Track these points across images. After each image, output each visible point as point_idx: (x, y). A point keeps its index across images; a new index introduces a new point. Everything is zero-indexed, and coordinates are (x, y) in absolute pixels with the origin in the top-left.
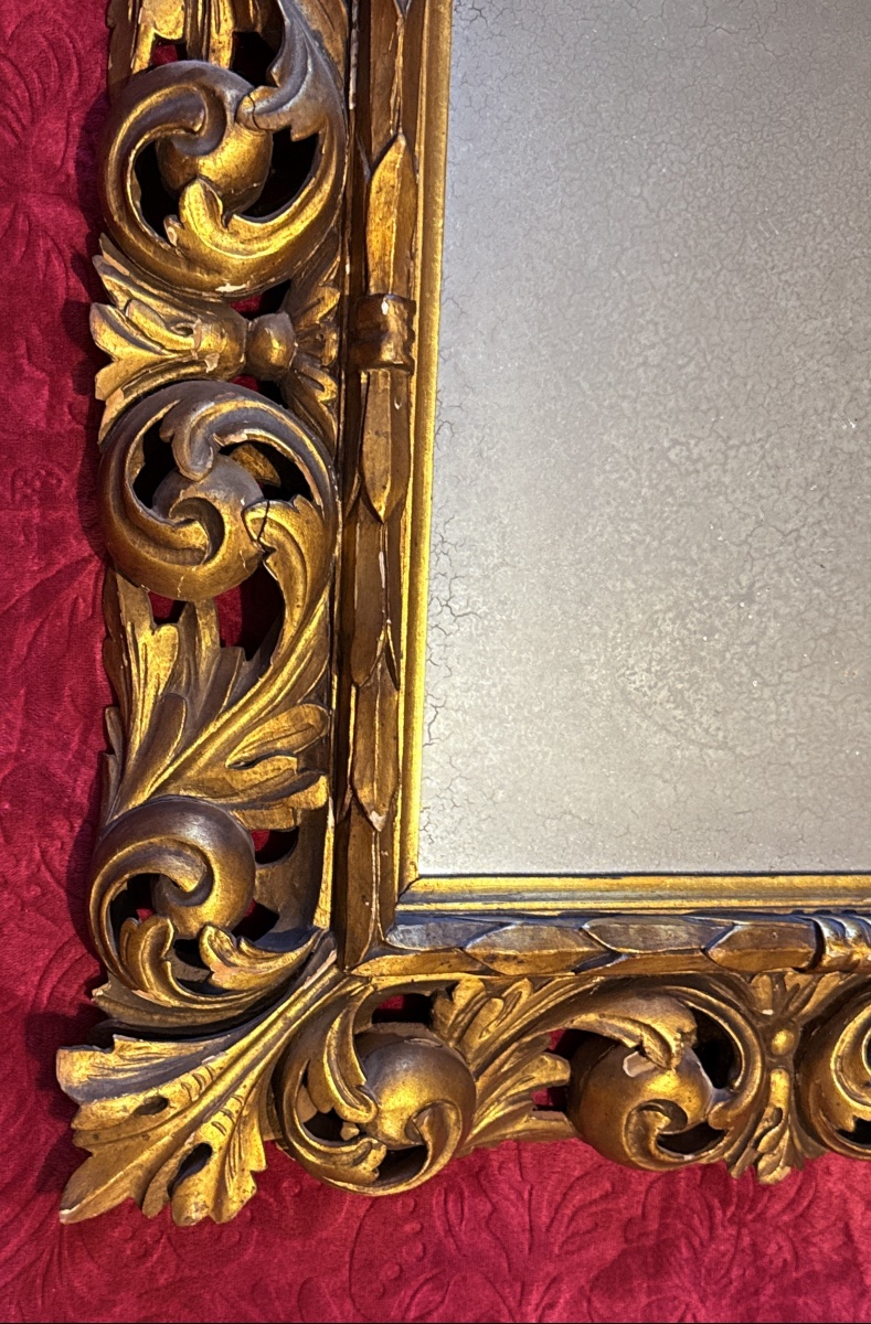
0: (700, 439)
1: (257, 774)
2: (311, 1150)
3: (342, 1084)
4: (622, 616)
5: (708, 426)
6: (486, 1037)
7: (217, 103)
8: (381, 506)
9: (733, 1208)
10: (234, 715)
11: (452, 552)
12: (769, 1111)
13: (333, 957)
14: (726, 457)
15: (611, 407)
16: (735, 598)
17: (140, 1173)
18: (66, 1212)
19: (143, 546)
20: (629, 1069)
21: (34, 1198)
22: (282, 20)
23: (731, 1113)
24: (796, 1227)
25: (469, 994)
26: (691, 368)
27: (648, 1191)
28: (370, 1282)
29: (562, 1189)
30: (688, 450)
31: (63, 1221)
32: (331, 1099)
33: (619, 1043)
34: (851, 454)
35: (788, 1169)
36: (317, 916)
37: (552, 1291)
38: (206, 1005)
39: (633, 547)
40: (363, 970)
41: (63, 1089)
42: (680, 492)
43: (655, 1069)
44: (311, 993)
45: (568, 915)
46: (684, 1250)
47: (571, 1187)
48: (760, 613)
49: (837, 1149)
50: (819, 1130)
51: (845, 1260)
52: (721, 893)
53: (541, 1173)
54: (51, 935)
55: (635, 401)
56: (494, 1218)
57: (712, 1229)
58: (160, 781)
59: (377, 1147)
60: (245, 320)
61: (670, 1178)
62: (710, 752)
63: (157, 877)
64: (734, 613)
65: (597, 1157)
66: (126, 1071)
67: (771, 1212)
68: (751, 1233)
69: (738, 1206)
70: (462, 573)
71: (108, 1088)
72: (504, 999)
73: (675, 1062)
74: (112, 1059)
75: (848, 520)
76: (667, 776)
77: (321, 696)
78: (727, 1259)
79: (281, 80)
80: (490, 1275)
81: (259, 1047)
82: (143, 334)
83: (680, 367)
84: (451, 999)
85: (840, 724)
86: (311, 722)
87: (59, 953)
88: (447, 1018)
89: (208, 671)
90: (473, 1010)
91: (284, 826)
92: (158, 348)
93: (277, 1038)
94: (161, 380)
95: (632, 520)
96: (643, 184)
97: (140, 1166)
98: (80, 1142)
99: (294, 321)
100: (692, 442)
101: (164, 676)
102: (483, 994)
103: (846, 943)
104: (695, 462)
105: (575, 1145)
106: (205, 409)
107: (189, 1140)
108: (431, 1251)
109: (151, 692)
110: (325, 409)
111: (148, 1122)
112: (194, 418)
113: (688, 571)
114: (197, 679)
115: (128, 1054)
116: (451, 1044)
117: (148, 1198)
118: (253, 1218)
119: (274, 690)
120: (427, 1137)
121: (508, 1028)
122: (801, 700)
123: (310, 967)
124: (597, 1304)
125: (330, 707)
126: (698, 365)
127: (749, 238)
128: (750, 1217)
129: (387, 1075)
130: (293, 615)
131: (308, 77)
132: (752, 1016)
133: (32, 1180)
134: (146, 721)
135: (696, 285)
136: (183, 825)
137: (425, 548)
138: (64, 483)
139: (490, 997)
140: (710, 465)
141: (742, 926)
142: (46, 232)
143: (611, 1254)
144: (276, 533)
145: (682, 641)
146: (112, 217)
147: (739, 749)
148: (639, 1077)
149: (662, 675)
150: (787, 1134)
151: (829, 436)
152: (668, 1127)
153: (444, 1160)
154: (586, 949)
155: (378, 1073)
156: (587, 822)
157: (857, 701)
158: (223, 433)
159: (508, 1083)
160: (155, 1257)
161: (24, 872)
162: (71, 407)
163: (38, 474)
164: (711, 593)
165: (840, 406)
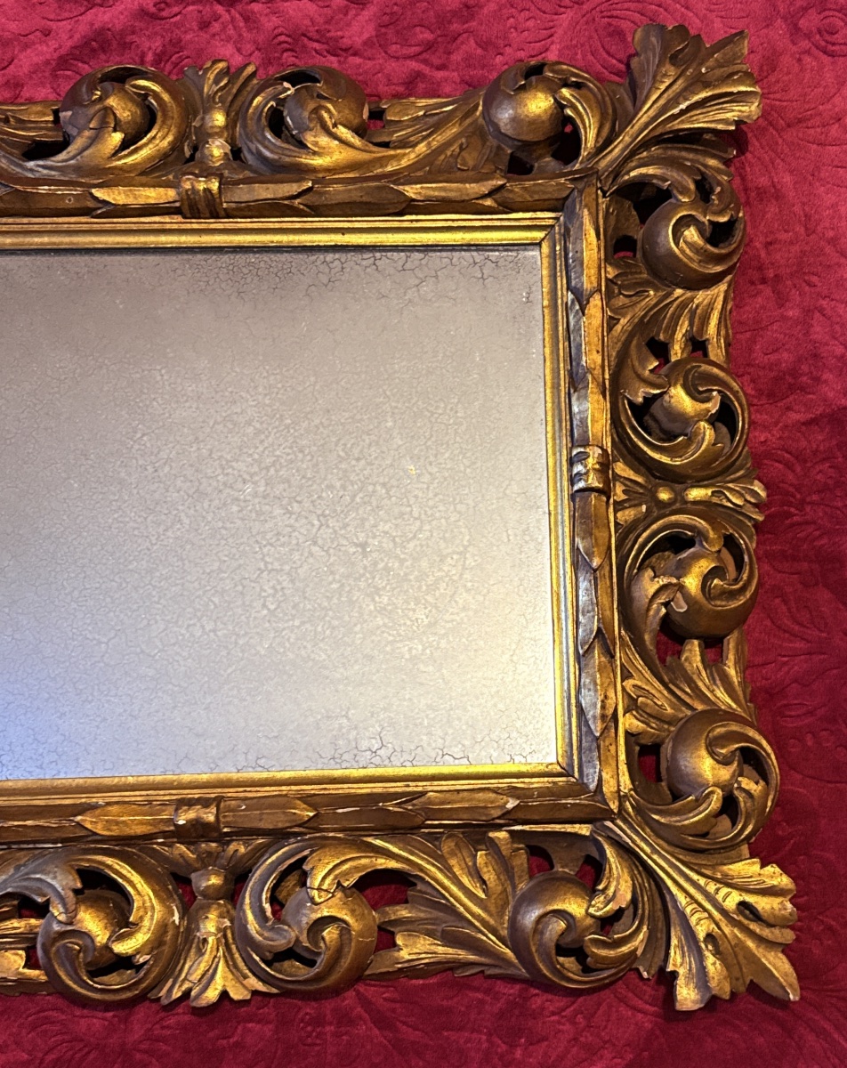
0: (262, 590)
1: (490, 876)
2: (746, 823)
3: (697, 811)
4: (378, 632)
5: (253, 584)
6: (666, 706)
7: (62, 935)
8: (308, 814)
9: (792, 510)
10: (451, 895)
11: (340, 751)
12: (715, 500)
13: (609, 824)
14: (273, 570)
15: (243, 651)
16: (365, 554)
17: (762, 947)
18: (791, 997)
19: (341, 967)
20: (682, 608)
22: (12, 892)
25: (634, 722)
26: (216, 600)
29: (780, 633)
30: (268, 596)
31: (797, 998)
33: (664, 618)
34: (267, 484)
35: (756, 482)
36: (583, 833)
38: (645, 907)
39: (334, 628)
41: (702, 1005)
42: (297, 599)
43: (681, 593)
44: (634, 837)
45: (577, 659)
46: (822, 542)
47: (779, 627)
48: (374, 537)
49: (740, 449)
50: (726, 463)
51: (829, 422)
53: (769, 650)
54: (610, 1006)
55: (238, 635)
57: (807, 523)
58: (498, 942)
59: (739, 783)
60: (197, 902)
62: (467, 562)
63: (557, 945)
66: (690, 962)
67: (794, 481)
68: (809, 494)
69: (791, 504)
70: (354, 744)
71: (700, 975)
72: (638, 697)
73: (675, 579)
74: (682, 973)
75: (310, 483)
76: (485, 591)
77: (436, 839)
79: (45, 896)
82: (208, 970)
83: (216, 606)
84: (639, 734)
86: (453, 844)
87: (622, 1000)
88: (654, 734)
89: (424, 911)
90: (646, 717)
91: (525, 856)
92: (217, 960)
94: (237, 955)
95: (315, 631)
96: (100, 643)
97: (757, 948)
98: (742, 989)
99: (196, 870)
100: (263, 594)
101: (429, 940)
102: (634, 713)
103: (587, 473)
104: (276, 590)
105: (749, 626)
106: (251, 930)
107: (735, 916)
108: (825, 725)
109: (440, 949)
110: (249, 848)
111: (724, 946)
112: (258, 938)
113: (347, 589)
114: (431, 919)
115: (679, 960)
116: (672, 729)
117: (780, 940)
118: (804, 854)
119: (433, 869)
120: (732, 748)
121: (659, 691)
122: (431, 503)
126: (213, 595)
127: (130, 567)
128: (798, 496)
130: (383, 863)
131: (43, 877)
132: (646, 520)
133: (780, 1013)
134: (460, 952)
135: (162, 601)
136: (523, 931)
137: (338, 773)
138: (308, 1011)
139: (636, 707)
140: (278, 581)
142: (149, 1030)
143: (826, 595)
144: (328, 881)
145: (394, 589)
147: (466, 543)
148: (687, 604)
150: (731, 485)
151: (257, 500)
152: (723, 578)
153: (752, 733)
154: (596, 651)
155: (688, 786)
158: (266, 919)
159: (700, 684)
160: (834, 923)
161: (567, 1027)
162: (259, 1009)
163: (302, 1028)
164: (362, 571)
165: (236, 494)
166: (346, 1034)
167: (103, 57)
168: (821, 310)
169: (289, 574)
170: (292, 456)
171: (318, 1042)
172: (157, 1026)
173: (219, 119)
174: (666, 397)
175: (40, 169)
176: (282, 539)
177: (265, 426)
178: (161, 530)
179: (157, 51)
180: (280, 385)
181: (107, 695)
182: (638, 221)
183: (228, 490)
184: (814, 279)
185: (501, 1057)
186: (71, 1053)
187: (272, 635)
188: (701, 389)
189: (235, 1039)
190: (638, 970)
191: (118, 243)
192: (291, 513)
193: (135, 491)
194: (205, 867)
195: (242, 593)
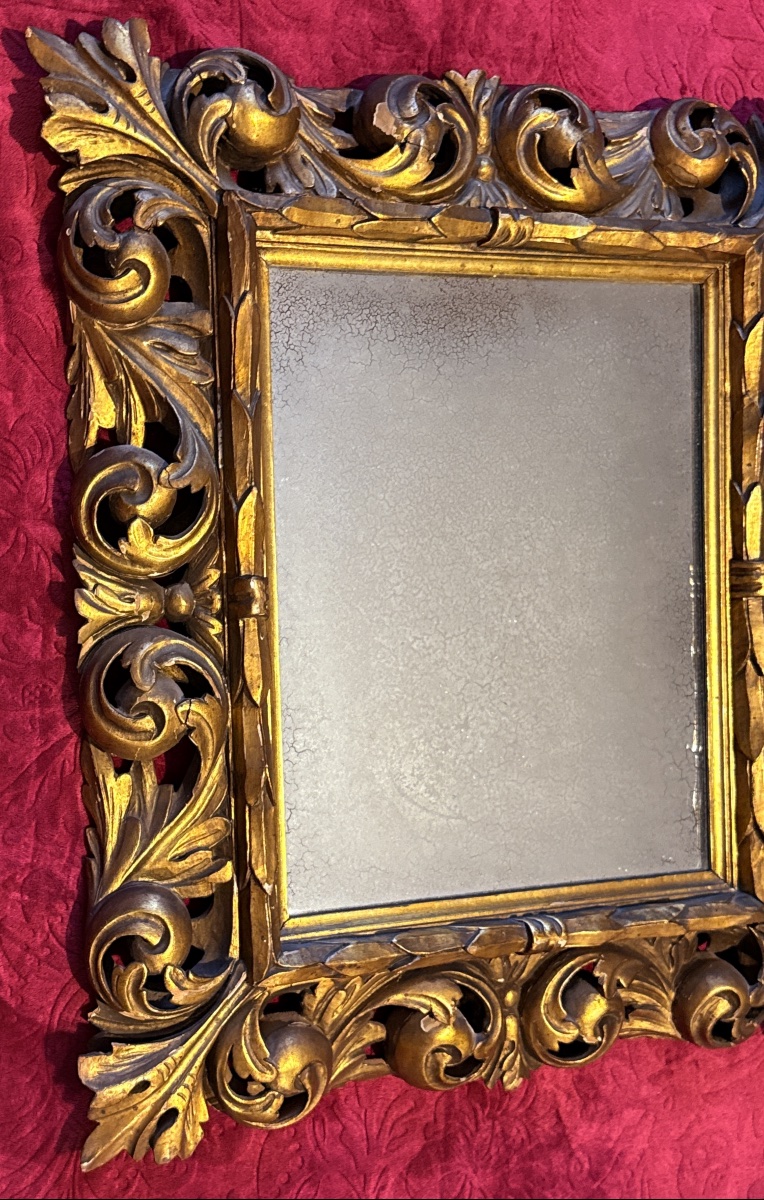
1: (182, 864)
2: (235, 1105)
3: (254, 1058)
4: (395, 744)
5: (433, 627)
6: (336, 1016)
7: (146, 473)
8: (257, 698)
9: (488, 1108)
10: (171, 828)
12: (507, 1043)
13: (244, 977)
14: (445, 644)
15: (377, 621)
16: (458, 727)
17: (131, 1132)
18: (85, 1164)
19: (114, 732)
20: (425, 1026)
21: (55, 1158)
22: (178, 421)
23: (487, 1048)
24: (527, 1116)
25: (325, 990)
26: (420, 595)
27: (436, 1103)
28: (270, 1187)
29: (384, 1109)
30: (423, 642)
31: (84, 1170)
32: (248, 1069)
33: (417, 1011)
34: (515, 636)
35: (521, 1079)
36: (231, 950)
37: (383, 1177)
38: (167, 1018)
39: (397, 702)
40: (264, 984)
41: (84, 1082)
42: (421, 667)
43: (440, 1026)
44: (232, 1002)
45: (380, 933)
46: (461, 1140)
47: (389, 1108)
48: (473, 735)
49: (549, 1063)
50: (538, 1052)
51: (558, 1134)
52: (468, 909)
53: (371, 1100)
54: (57, 979)
55: (391, 616)
56: (343, 1136)
57: (477, 1124)
58: (127, 874)
59: (278, 1097)
60: (164, 589)
61: (449, 1095)
62: (453, 821)
63: (133, 938)
64: (458, 735)
65: (405, 1085)
66: (122, 1066)
67: (512, 1108)
68: (500, 1123)
69: (492, 1107)
70: (300, 726)
71: (112, 1078)
72: (346, 991)
73: (453, 1020)
74: (111, 1059)
75: (517, 675)
76: (429, 838)
77: (224, 812)
78: (488, 1142)
79: (182, 458)
80: (344, 1172)
81: (203, 1041)
82: (105, 604)
83: (415, 595)
84: (314, 994)
85: (525, 797)
86: (219, 828)
87: (64, 990)
88: (312, 1007)
89: (152, 801)
90: (327, 1000)
91: (206, 894)
92: (114, 611)
93: (213, 1033)
94: (115, 628)
95: (395, 686)
96: (385, 492)
97: (131, 1128)
98: (92, 1117)
99: (193, 588)
100: (425, 637)
101: (125, 807)
102: (333, 989)
103: (545, 935)
105: (390, 1079)
106: (147, 647)
107: (164, 1106)
108: (307, 1160)
109: (117, 817)
110: (216, 639)
111: (137, 1098)
112: (142, 653)
113: (430, 713)
114: (145, 807)
115: (121, 1054)
116: (315, 1023)
117: (137, 1148)
119: (195, 810)
120: (308, 1086)
121: (349, 1009)
122: (501, 785)
123: (230, 984)
124: (411, 1182)
125: (230, 818)
126: (424, 593)
127: (447, 518)
128: (499, 1113)
129: (281, 1049)
130: (206, 764)
131: (197, 453)
132: (492, 983)
133: (54, 1145)
134: (115, 836)
135: (419, 547)
137: (278, 714)
138: (54, 691)
139: (337, 990)
140: (437, 650)
141: (484, 930)
142: (37, 543)
143: (417, 1148)
144: (195, 717)
145: (430, 755)
146: (84, 538)
147: (469, 818)
148: (430, 1032)
149: (421, 777)
150: (519, 1057)
151: (502, 628)
152: (451, 1062)
153: (317, 1100)
154: (396, 955)
155: (276, 1048)
156: (385, 871)
157: (533, 782)
158: (159, 662)
159: (350, 1044)
160: (134, 1188)
161: (39, 940)
162: (56, 644)
163: (38, 687)
164: (444, 725)
165: (507, 610)
166: (33, 728)
168: (645, 1116)
169: (442, 659)
171: (26, 702)
174: (599, 997)
178: (477, 544)
181: (341, 501)
182: (721, 950)
183: (510, 602)
184: (670, 1106)
185: (12, 878)
186: (16, 469)
187: (391, 647)
188: (604, 1027)
189: (29, 624)
190: (96, 1006)
191: (708, 503)
192: (492, 660)
193: (508, 520)
194: (195, 597)
195: (426, 618)
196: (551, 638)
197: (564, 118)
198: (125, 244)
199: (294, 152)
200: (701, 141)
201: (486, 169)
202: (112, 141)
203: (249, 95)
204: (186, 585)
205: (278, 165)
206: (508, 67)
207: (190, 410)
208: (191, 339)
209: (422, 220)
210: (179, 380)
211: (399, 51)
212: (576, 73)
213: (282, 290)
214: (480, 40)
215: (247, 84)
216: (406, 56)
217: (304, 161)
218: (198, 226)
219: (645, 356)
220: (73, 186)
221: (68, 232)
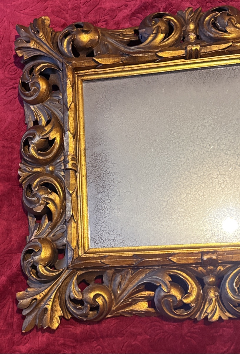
167: (146, 11)
169: (228, 175)
170: (226, 135)
172: (192, 328)
173: (192, 26)
175: (136, 49)
176: (225, 164)
177: (215, 126)
179: (164, 7)
180: (220, 112)
181: (169, 218)
183: (204, 148)
187: (224, 196)
189: (220, 333)
193: (173, 151)
194: (209, 275)
195: (212, 182)
196: (218, 130)
197: (32, 142)
198: (88, 303)
199: (51, 239)
200: (34, 88)
201: (50, 168)
202: (55, 305)
203: (36, 258)
204: (204, 278)
205: (56, 244)
206: (14, 156)
207: (141, 277)
208: (116, 276)
209: (71, 197)
210: (130, 280)
211: (13, 196)
212: (13, 130)
213: (96, 242)
214: (7, 167)
215: (33, 259)
216: (15, 194)
217: (54, 236)
218: (79, 274)
219: (109, 101)
220: (69, 315)
221: (85, 320)
